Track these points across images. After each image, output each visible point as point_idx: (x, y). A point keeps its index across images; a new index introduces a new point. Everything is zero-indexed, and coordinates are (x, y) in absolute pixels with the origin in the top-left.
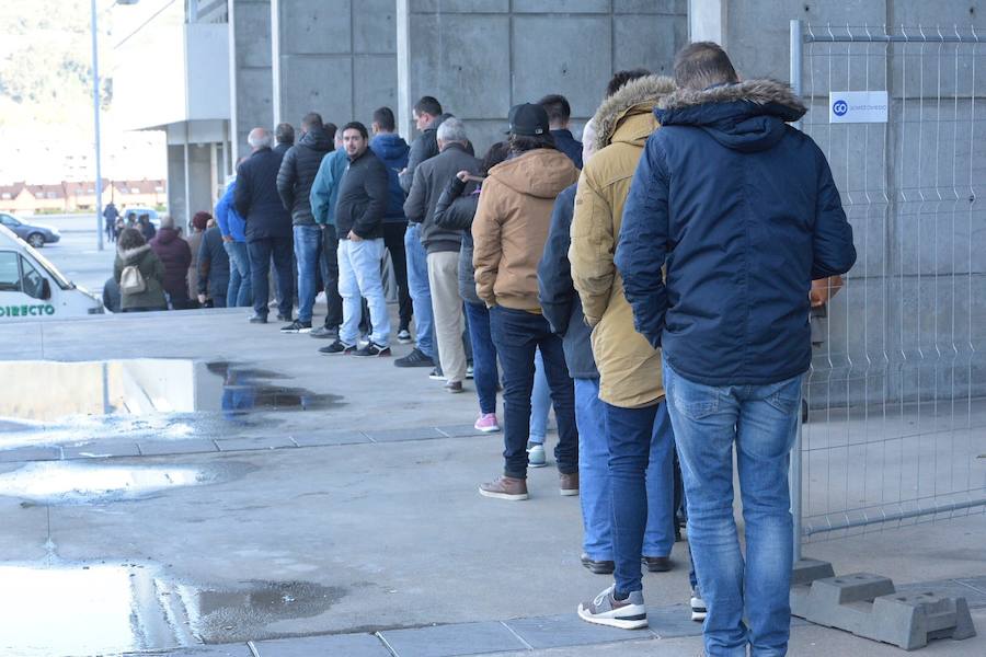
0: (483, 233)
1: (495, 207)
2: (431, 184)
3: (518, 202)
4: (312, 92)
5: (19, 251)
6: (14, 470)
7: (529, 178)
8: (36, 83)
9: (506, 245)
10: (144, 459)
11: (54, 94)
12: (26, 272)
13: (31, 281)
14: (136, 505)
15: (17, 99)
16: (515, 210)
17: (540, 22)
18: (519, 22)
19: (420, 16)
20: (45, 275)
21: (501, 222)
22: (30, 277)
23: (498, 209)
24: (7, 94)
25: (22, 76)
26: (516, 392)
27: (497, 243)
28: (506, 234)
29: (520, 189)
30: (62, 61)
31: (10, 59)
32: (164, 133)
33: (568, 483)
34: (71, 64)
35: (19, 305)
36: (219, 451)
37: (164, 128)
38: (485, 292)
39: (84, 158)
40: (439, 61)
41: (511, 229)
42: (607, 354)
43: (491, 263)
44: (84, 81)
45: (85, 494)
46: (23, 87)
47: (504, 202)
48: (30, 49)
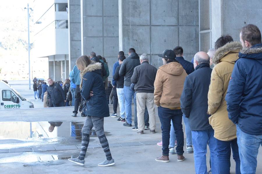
0: (158, 85)
1: (161, 78)
2: (140, 73)
3: (168, 76)
4: (92, 47)
5: (11, 90)
6: (20, 155)
7: (171, 70)
8: (11, 45)
9: (164, 88)
10: (57, 151)
11: (16, 48)
12: (12, 96)
13: (14, 98)
14: (58, 166)
15: (6, 49)
16: (167, 78)
17: (158, 28)
18: (153, 28)
19: (125, 26)
20: (18, 96)
21: (163, 82)
22: (13, 97)
23: (162, 78)
24: (3, 48)
25: (7, 43)
26: (166, 132)
27: (161, 88)
28: (164, 86)
29: (168, 73)
30: (18, 39)
31: (4, 39)
32: (48, 58)
33: (180, 158)
34: (20, 40)
35: (10, 105)
36: (78, 149)
37: (48, 57)
38: (157, 102)
39: (24, 65)
40: (131, 38)
41: (165, 84)
42: (218, 124)
43: (159, 94)
44: (24, 44)
45: (42, 162)
46: (7, 46)
47: (164, 76)
48: (9, 36)
